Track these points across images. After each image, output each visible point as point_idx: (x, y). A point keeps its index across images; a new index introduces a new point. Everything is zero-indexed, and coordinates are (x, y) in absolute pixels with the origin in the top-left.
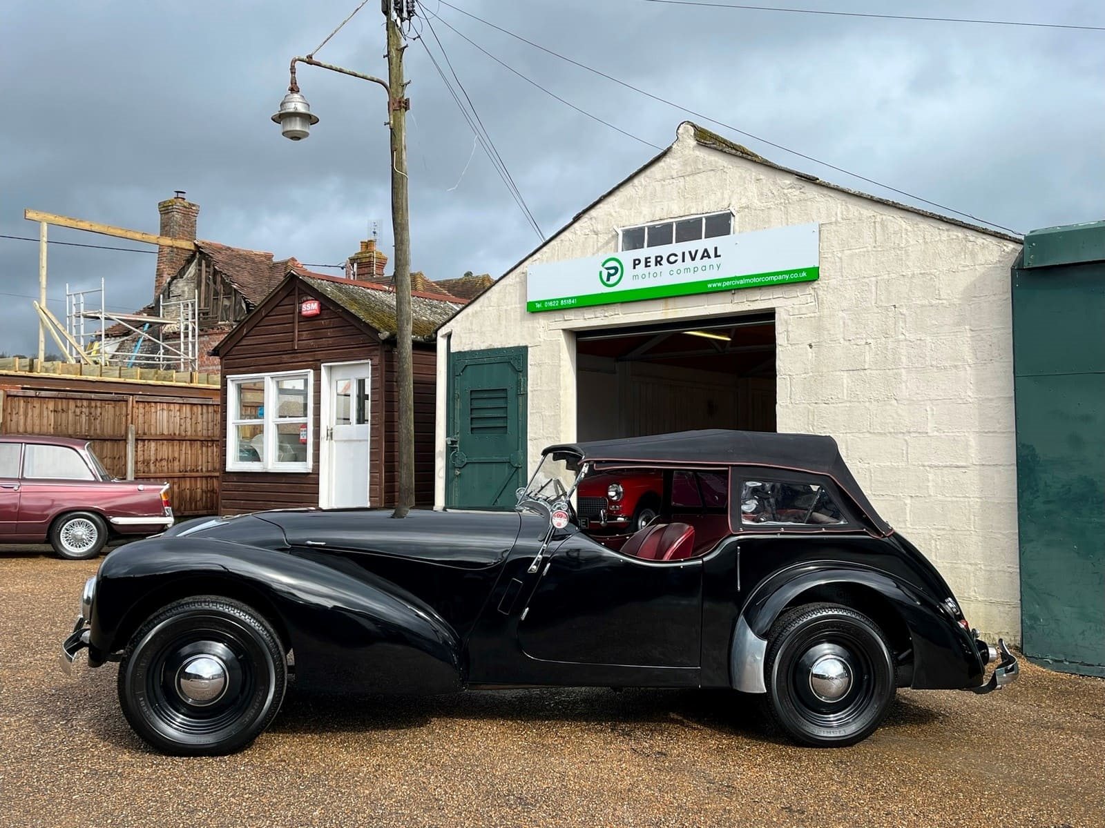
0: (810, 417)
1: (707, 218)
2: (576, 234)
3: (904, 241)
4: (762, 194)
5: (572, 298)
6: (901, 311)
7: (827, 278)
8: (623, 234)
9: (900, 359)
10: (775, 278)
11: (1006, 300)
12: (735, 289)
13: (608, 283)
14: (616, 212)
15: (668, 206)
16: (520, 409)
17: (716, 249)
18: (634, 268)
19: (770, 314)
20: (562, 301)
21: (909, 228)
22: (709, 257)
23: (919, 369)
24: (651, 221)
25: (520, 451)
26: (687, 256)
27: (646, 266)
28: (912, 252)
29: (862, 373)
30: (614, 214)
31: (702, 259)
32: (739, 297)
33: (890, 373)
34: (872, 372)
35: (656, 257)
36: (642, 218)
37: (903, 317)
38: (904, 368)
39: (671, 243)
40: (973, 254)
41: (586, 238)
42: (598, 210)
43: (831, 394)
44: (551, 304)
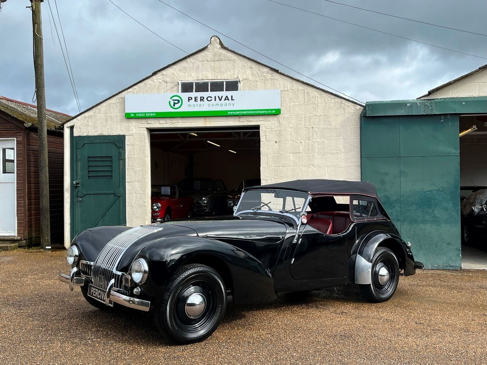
0: (276, 172)
1: (226, 82)
2: (154, 81)
3: (316, 101)
4: (253, 74)
5: (153, 113)
6: (315, 130)
7: (283, 114)
8: (181, 84)
9: (314, 149)
10: (261, 112)
11: (357, 128)
12: (241, 115)
13: (174, 107)
14: (177, 73)
15: (206, 74)
16: (121, 166)
17: (232, 96)
18: (189, 101)
19: (258, 127)
20: (147, 114)
21: (318, 96)
22: (229, 100)
23: (322, 154)
24: (197, 80)
25: (121, 188)
26: (217, 98)
27: (195, 101)
28: (320, 106)
29: (299, 154)
30: (176, 74)
31: (225, 100)
32: (242, 119)
33: (311, 155)
34: (303, 154)
35: (201, 97)
36: (192, 78)
37: (316, 132)
38: (316, 153)
39: (208, 91)
40: (344, 109)
41: (160, 84)
42: (167, 71)
43: (285, 163)
44: (140, 115)
